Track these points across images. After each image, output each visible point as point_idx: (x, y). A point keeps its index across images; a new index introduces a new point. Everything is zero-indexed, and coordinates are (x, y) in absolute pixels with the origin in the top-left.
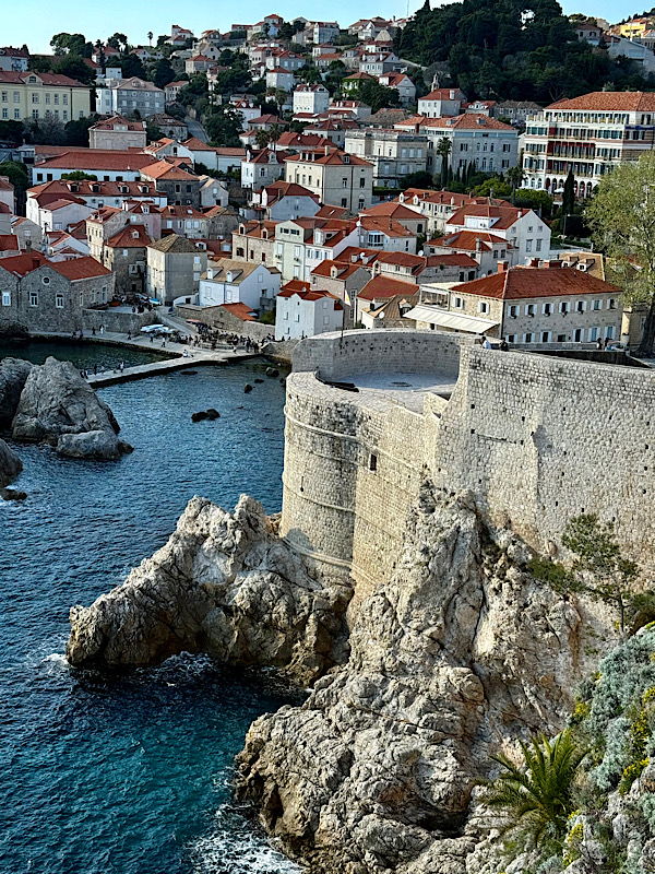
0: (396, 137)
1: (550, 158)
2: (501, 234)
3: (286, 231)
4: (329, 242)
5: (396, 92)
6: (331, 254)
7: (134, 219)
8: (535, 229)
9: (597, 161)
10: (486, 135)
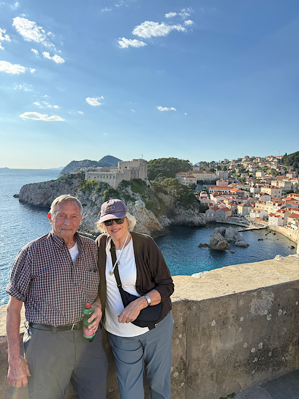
0: (284, 182)
3: (269, 203)
4: (279, 205)
5: (280, 172)
6: (279, 208)
7: (234, 200)
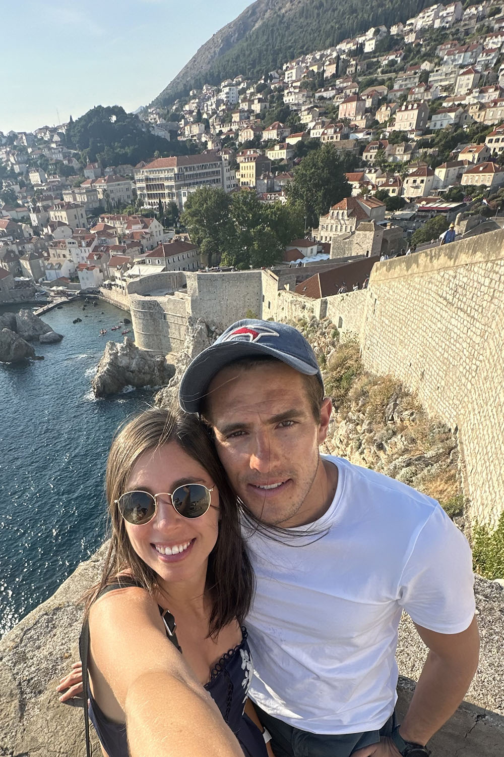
0: (84, 191)
1: (149, 192)
2: (147, 230)
3: (71, 243)
4: (88, 245)
5: (72, 167)
6: (91, 250)
7: (9, 248)
8: (157, 226)
9: (166, 191)
10: (119, 185)
